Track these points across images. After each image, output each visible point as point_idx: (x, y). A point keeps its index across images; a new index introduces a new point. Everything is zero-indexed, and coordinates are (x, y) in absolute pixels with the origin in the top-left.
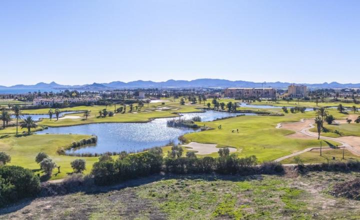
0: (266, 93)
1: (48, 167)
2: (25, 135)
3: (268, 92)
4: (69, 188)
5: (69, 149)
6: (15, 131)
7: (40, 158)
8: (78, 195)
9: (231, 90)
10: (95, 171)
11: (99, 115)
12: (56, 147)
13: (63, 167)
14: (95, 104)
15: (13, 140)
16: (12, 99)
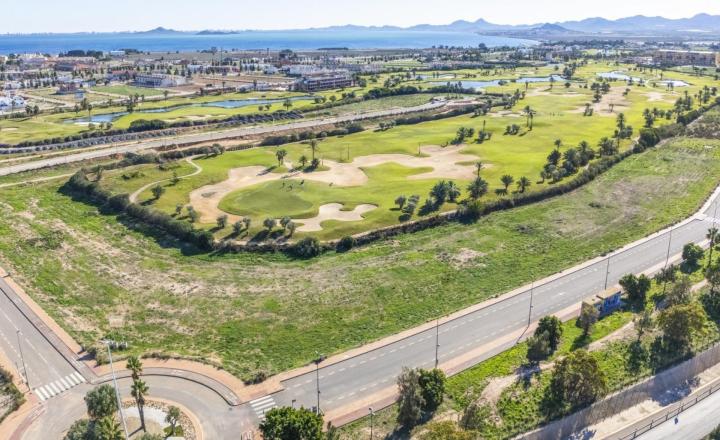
16: (411, 60)
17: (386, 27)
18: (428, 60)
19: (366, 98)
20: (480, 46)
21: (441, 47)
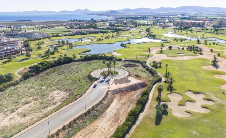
0: (198, 24)
1: (75, 57)
2: (70, 49)
3: (200, 24)
4: (79, 60)
5: (82, 53)
6: (67, 47)
7: (73, 55)
8: (80, 62)
9: (178, 22)
10: (84, 58)
11: (97, 40)
12: (78, 53)
13: (78, 57)
14: (100, 33)
15: (67, 50)
16: (62, 27)
17: (50, 12)
18: (71, 28)
19: (26, 77)
20: (91, 19)
21: (74, 20)
